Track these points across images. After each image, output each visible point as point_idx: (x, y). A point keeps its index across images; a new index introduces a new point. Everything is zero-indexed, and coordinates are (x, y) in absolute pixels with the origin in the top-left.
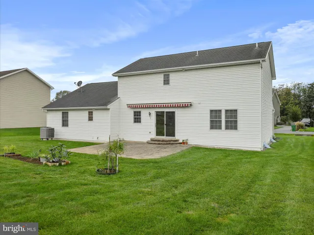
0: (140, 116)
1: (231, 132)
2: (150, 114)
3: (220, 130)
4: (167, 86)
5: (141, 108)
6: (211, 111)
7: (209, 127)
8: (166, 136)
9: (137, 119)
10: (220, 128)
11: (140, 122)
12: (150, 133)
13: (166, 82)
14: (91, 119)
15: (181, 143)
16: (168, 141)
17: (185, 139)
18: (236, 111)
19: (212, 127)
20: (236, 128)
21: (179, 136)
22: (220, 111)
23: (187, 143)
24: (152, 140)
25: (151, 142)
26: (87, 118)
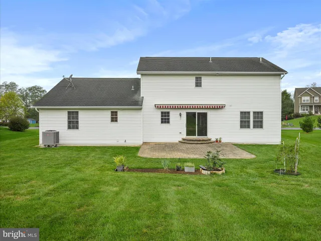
0: (169, 116)
1: (258, 131)
2: (180, 115)
3: (248, 129)
4: (198, 89)
5: (170, 108)
6: (241, 113)
7: (239, 127)
8: (198, 136)
9: (165, 119)
10: (249, 127)
11: (169, 123)
12: (180, 133)
13: (198, 84)
14: (114, 120)
15: (214, 142)
17: (218, 138)
18: (262, 113)
19: (242, 127)
20: (261, 127)
21: (212, 135)
22: (249, 113)
23: (220, 141)
26: (109, 119)
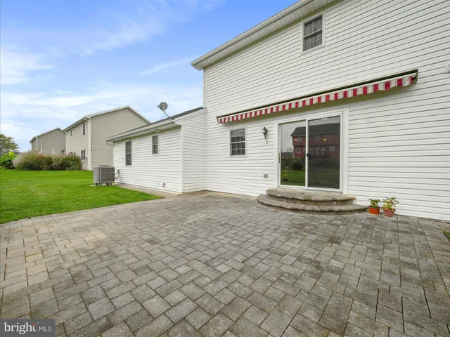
0: (243, 139)
2: (266, 132)
8: (310, 185)
9: (238, 147)
11: (243, 153)
12: (266, 176)
13: (313, 40)
14: (155, 150)
15: (364, 210)
16: (322, 202)
23: (390, 212)
24: (271, 195)
25: (269, 201)
26: (151, 149)
